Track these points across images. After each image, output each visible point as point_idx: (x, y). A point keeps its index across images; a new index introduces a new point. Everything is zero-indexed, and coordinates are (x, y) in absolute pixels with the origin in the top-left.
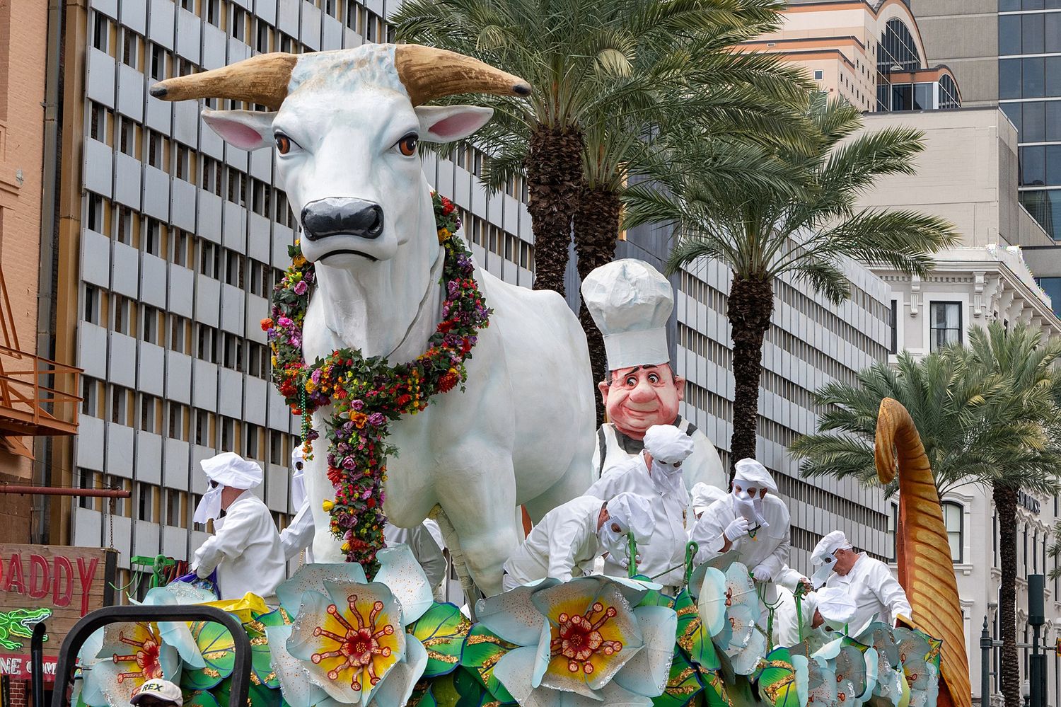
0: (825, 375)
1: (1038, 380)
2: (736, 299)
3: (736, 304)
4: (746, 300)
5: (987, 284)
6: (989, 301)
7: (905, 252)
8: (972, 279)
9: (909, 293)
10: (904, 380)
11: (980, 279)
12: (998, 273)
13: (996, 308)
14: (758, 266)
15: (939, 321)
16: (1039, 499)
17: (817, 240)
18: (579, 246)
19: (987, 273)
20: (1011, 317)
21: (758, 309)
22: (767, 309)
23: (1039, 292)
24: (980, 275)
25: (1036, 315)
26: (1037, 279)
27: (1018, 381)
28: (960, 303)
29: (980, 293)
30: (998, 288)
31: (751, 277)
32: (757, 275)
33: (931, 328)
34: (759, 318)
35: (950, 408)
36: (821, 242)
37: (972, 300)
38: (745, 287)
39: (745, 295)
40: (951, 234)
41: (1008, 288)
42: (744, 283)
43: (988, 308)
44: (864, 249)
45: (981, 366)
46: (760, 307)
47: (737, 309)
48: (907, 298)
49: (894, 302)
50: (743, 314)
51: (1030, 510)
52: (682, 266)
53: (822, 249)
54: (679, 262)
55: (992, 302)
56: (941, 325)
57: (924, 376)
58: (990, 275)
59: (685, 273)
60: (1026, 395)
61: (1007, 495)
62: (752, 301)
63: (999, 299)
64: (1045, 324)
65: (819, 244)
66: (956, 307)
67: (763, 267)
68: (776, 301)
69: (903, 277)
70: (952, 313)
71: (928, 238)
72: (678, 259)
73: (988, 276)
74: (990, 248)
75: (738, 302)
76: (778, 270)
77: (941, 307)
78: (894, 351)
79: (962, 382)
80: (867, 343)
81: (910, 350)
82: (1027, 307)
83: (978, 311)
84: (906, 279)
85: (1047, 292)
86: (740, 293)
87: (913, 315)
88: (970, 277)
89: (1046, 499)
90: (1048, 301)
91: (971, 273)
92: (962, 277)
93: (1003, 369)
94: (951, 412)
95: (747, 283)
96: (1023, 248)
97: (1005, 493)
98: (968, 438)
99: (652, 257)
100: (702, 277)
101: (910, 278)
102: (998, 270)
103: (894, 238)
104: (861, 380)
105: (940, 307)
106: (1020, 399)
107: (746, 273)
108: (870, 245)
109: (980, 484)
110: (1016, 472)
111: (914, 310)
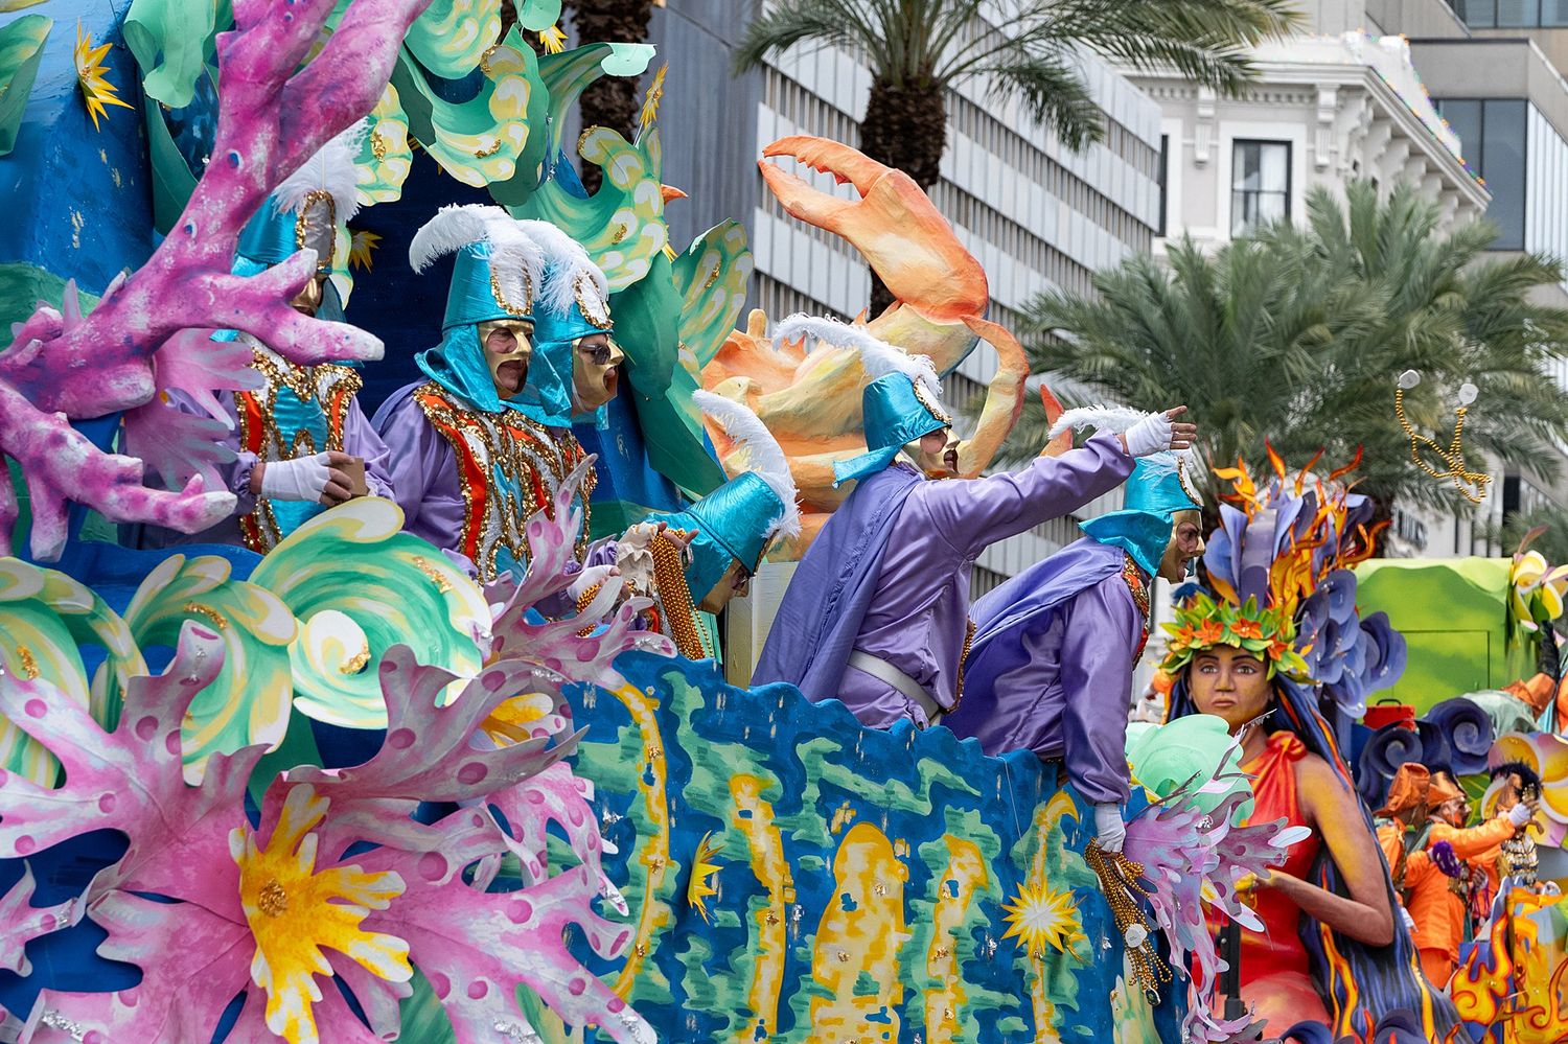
0: (1033, 274)
1: (1438, 294)
2: (876, 125)
3: (876, 134)
4: (896, 127)
5: (1340, 109)
6: (1343, 143)
7: (1203, 46)
8: (1314, 97)
9: (1193, 121)
10: (1182, 288)
11: (1327, 98)
12: (1361, 88)
13: (1357, 156)
14: (920, 63)
15: (1247, 175)
16: (1427, 519)
17: (1034, 16)
18: (581, 15)
19: (1343, 88)
20: (1387, 173)
21: (917, 144)
22: (935, 146)
23: (1438, 126)
24: (1328, 88)
25: (1432, 170)
26: (1435, 101)
27: (1398, 293)
28: (1288, 144)
29: (1327, 125)
30: (1361, 116)
31: (908, 83)
32: (917, 80)
33: (1233, 190)
34: (919, 161)
35: (1268, 345)
36: (1041, 19)
37: (1312, 139)
38: (895, 102)
39: (894, 118)
40: (1287, 14)
41: (1380, 117)
42: (891, 95)
43: (1342, 155)
44: (1126, 38)
45: (1327, 264)
46: (922, 141)
47: (877, 145)
48: (1189, 131)
49: (1165, 138)
50: (889, 153)
51: (1409, 541)
52: (768, 56)
53: (1043, 32)
54: (763, 48)
55: (1350, 143)
56: (1252, 184)
57: (1220, 281)
58: (1348, 91)
59: (775, 71)
60: (1414, 322)
62: (908, 128)
63: (1363, 138)
64: (1448, 188)
65: (1037, 25)
66: (1281, 151)
67: (929, 67)
68: (950, 130)
69: (1183, 92)
70: (1273, 160)
71: (1242, 17)
72: (761, 43)
73: (1344, 94)
74: (1349, 40)
75: (880, 130)
76: (957, 72)
77: (1252, 148)
78: (1162, 233)
79: (1292, 296)
80: (1115, 213)
81: (1194, 232)
82: (1415, 153)
83: (1322, 160)
84: (1188, 95)
85: (1454, 127)
86: (884, 114)
87: (1200, 164)
88: (1310, 92)
89: (1439, 520)
90: (1454, 145)
91: (1311, 87)
92: (1295, 93)
93: (1372, 271)
94: (1269, 352)
95: (899, 95)
96: (1412, 41)
98: (1302, 401)
99: (713, 39)
100: (806, 81)
101: (1195, 93)
102: (1360, 82)
103: (1181, 17)
104: (1101, 289)
105: (1250, 150)
106: (1401, 328)
107: (897, 75)
108: (1134, 29)
110: (1389, 469)
111: (1202, 155)
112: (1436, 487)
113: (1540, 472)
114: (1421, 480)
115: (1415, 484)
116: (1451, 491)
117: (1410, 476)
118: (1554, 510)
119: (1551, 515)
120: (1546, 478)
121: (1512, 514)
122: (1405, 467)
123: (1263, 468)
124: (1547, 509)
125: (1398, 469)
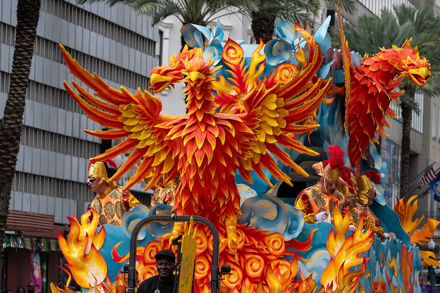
61: (264, 26)
97: (262, 23)
109: (240, 15)
110: (272, 6)
112: (295, 13)
113: (345, 7)
114: (288, 10)
115: (285, 12)
116: (303, 15)
117: (282, 8)
118: (351, 26)
119: (349, 28)
120: (348, 10)
121: (332, 27)
122: (280, 4)
123: (213, 4)
124: (347, 25)
125: (277, 6)
